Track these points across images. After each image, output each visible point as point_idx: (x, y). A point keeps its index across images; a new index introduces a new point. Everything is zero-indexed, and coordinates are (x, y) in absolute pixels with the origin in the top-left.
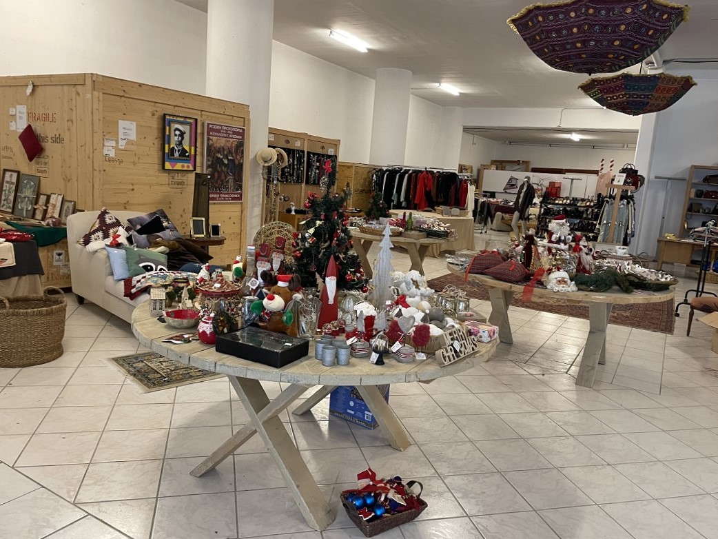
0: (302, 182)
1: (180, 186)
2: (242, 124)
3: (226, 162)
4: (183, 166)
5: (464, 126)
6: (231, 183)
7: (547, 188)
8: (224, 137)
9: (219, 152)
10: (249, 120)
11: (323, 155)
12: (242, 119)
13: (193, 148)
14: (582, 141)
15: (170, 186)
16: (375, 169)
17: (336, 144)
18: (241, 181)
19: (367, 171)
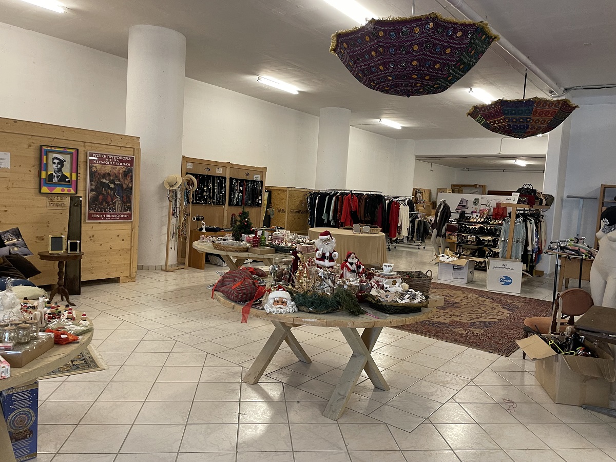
0: (223, 204)
1: (59, 208)
2: (132, 153)
3: (112, 186)
4: (63, 190)
5: (416, 156)
6: (118, 204)
7: (494, 208)
8: (109, 164)
9: (103, 177)
10: (139, 150)
11: (247, 181)
12: (133, 149)
13: (74, 175)
14: (528, 166)
15: (48, 208)
16: (310, 192)
17: (262, 171)
18: (131, 203)
19: (303, 194)
